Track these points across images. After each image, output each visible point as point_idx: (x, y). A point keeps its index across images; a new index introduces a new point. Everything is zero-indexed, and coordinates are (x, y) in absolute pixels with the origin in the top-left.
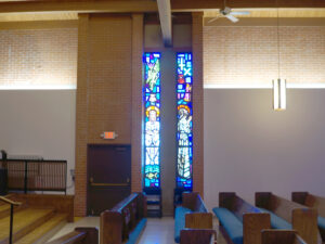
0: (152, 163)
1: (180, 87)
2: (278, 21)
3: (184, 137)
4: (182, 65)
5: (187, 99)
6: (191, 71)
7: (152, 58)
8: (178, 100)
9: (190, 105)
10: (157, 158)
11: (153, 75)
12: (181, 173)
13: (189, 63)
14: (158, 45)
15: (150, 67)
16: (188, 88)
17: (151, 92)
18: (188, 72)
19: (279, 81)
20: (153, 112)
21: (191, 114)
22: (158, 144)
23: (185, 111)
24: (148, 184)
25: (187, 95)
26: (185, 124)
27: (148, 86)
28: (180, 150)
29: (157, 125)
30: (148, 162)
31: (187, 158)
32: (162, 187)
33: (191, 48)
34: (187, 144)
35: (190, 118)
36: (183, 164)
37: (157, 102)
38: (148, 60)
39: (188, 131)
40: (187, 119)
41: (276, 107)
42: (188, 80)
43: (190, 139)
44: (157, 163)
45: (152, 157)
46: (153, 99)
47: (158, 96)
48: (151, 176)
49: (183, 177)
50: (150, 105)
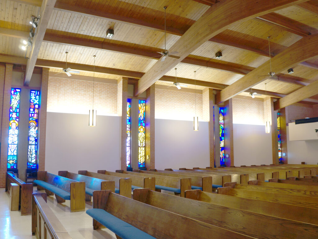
0: (12, 154)
1: (32, 110)
2: (94, 79)
3: (32, 139)
4: (33, 97)
5: (35, 117)
6: (39, 101)
7: (15, 91)
8: (30, 117)
9: (37, 121)
10: (16, 151)
11: (15, 101)
12: (30, 160)
13: (37, 97)
14: (19, 84)
15: (14, 97)
16: (36, 111)
17: (14, 112)
18: (36, 102)
19: (93, 110)
20: (14, 124)
21: (37, 126)
22: (16, 143)
23: (33, 124)
24: (9, 167)
25: (36, 115)
26: (33, 132)
27: (11, 108)
28: (29, 146)
29: (17, 132)
30: (9, 154)
31: (34, 151)
32: (18, 168)
33: (40, 88)
34: (34, 143)
35: (37, 128)
36: (32, 155)
37: (16, 118)
38: (13, 92)
39: (35, 136)
40: (35, 128)
41: (91, 124)
42: (37, 106)
43: (36, 140)
44: (16, 154)
45: (12, 150)
46: (14, 116)
47: (18, 114)
48: (11, 162)
49: (31, 163)
50: (13, 120)
